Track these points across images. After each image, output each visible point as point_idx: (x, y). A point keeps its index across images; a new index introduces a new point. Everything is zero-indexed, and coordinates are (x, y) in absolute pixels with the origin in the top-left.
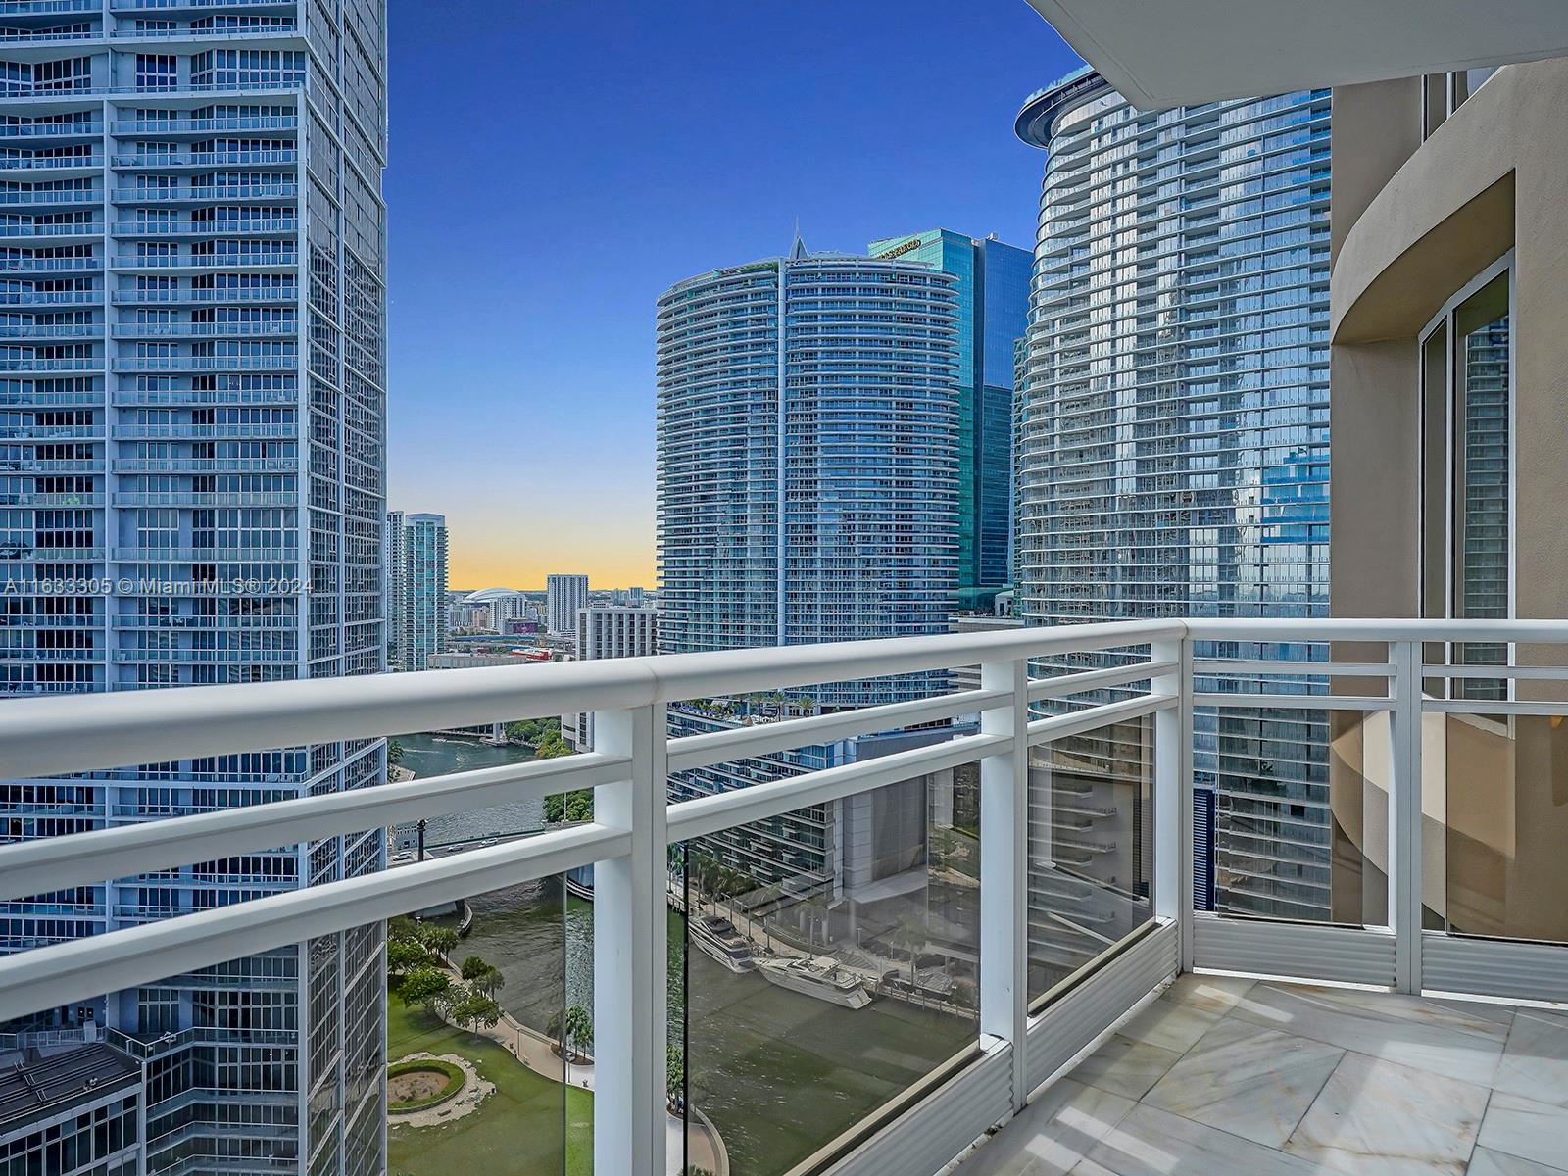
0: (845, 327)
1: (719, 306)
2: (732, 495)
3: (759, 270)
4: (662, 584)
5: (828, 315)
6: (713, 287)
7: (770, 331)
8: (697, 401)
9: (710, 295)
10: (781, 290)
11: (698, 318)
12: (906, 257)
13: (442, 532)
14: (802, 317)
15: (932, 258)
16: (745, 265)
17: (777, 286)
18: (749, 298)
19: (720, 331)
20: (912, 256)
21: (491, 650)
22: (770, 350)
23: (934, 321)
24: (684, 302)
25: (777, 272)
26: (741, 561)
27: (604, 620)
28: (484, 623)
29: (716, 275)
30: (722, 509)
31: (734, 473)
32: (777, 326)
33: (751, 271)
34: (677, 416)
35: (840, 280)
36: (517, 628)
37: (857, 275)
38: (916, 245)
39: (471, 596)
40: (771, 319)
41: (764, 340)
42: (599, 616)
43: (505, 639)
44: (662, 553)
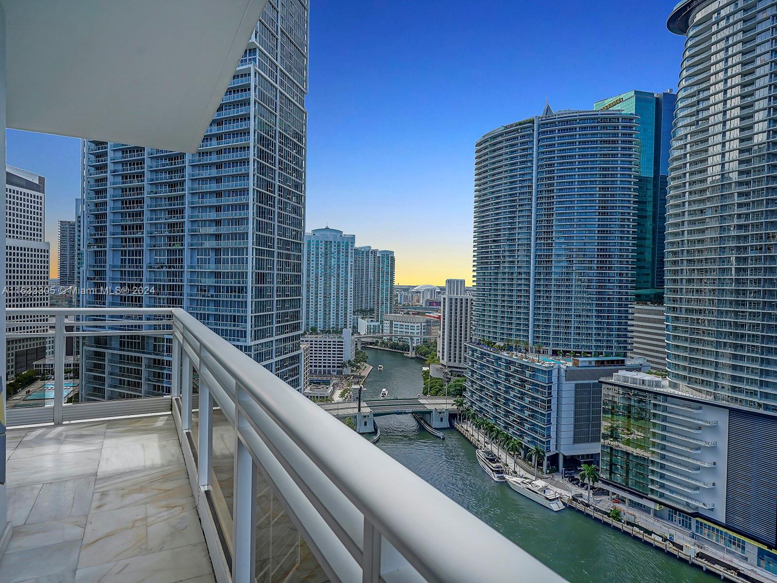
0: (570, 149)
1: (504, 144)
2: (508, 240)
3: (525, 123)
4: (475, 284)
5: (561, 144)
6: (501, 135)
7: (530, 154)
8: (493, 193)
9: (500, 139)
10: (535, 133)
11: (494, 151)
12: (615, 108)
13: (393, 259)
14: (547, 146)
15: (628, 107)
16: (517, 121)
17: (533, 131)
18: (519, 138)
19: (505, 157)
20: (617, 107)
21: (418, 314)
22: (529, 164)
23: (623, 142)
24: (487, 144)
25: (534, 124)
26: (512, 273)
27: (453, 301)
28: (418, 301)
29: (503, 128)
30: (504, 246)
31: (510, 228)
32: (533, 152)
33: (520, 124)
34: (483, 201)
35: (568, 124)
36: (431, 303)
37: (578, 121)
38: (620, 101)
39: (415, 288)
40: (530, 148)
41: (526, 159)
42: (451, 299)
43: (425, 309)
44: (475, 269)
